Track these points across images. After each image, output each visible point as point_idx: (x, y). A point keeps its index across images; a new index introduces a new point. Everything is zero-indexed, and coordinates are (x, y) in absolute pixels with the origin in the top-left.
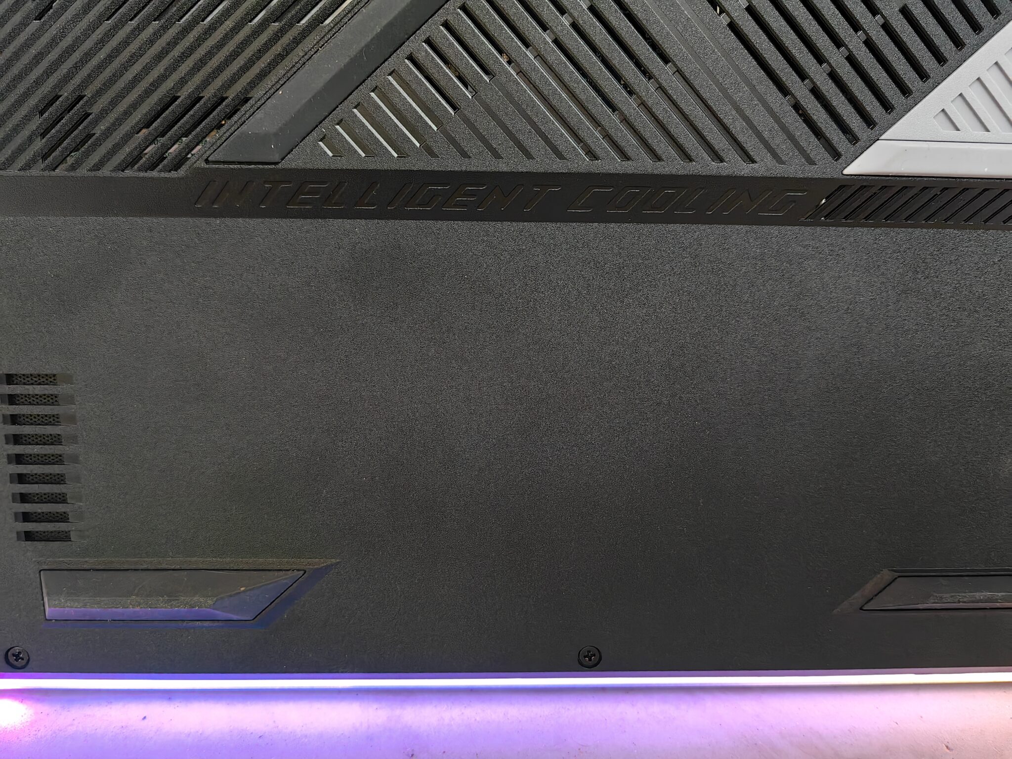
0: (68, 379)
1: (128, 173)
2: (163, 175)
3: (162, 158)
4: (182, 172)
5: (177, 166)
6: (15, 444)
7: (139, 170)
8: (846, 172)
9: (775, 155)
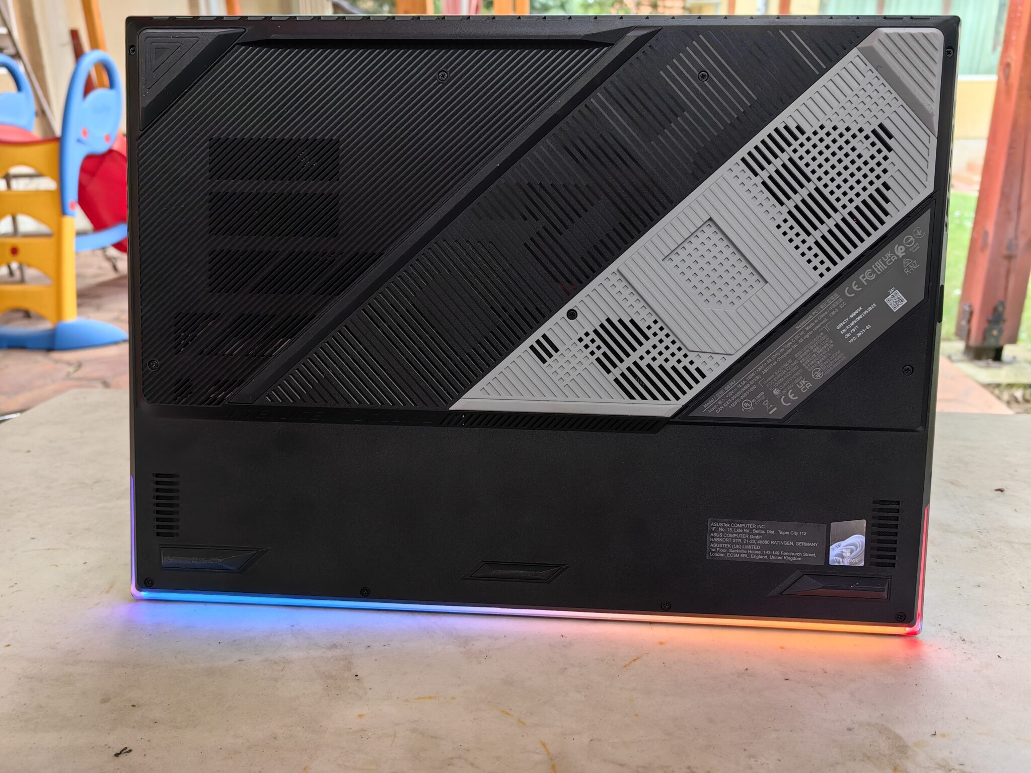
0: (177, 476)
1: (203, 406)
2: (214, 406)
3: (216, 399)
4: (220, 405)
5: (219, 404)
6: (157, 499)
7: (206, 405)
8: (450, 409)
9: (424, 403)
